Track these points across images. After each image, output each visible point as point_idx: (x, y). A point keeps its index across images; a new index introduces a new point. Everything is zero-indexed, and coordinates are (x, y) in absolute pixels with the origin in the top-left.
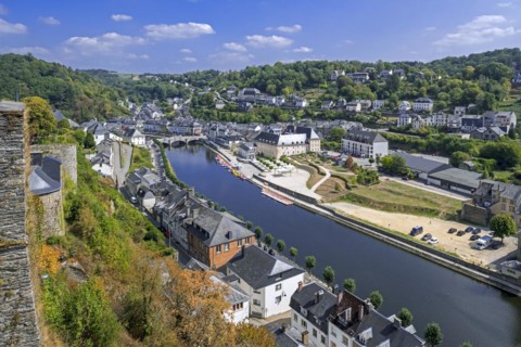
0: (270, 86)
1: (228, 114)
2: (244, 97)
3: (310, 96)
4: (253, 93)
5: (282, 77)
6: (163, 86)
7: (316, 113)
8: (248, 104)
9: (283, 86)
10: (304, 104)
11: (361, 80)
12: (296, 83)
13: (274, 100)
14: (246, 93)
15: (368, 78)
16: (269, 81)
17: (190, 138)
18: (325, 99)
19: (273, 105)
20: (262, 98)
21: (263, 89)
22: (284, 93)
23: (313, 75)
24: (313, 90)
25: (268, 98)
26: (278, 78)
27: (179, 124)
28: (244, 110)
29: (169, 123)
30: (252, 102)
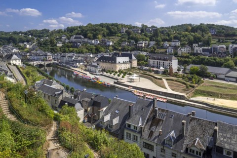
0: (89, 34)
1: (67, 49)
2: (74, 40)
3: (112, 40)
4: (80, 38)
5: (96, 30)
6: (15, 36)
7: (120, 48)
8: (78, 44)
9: (97, 34)
10: (111, 44)
11: (137, 32)
12: (104, 33)
13: (93, 41)
14: (75, 38)
15: (140, 31)
16: (88, 32)
17: (47, 63)
18: (123, 41)
19: (93, 44)
20: (86, 40)
21: (85, 36)
22: (98, 38)
23: (112, 30)
24: (113, 37)
25: (89, 41)
26: (93, 30)
27: (36, 54)
28: (77, 47)
29: (28, 54)
30: (81, 43)
